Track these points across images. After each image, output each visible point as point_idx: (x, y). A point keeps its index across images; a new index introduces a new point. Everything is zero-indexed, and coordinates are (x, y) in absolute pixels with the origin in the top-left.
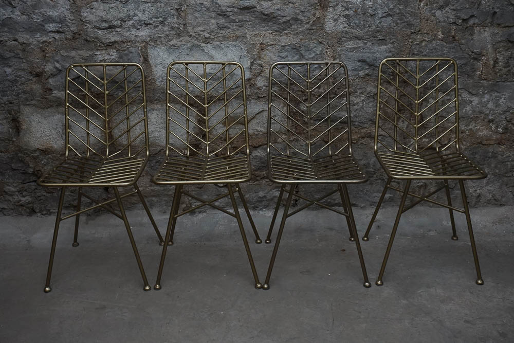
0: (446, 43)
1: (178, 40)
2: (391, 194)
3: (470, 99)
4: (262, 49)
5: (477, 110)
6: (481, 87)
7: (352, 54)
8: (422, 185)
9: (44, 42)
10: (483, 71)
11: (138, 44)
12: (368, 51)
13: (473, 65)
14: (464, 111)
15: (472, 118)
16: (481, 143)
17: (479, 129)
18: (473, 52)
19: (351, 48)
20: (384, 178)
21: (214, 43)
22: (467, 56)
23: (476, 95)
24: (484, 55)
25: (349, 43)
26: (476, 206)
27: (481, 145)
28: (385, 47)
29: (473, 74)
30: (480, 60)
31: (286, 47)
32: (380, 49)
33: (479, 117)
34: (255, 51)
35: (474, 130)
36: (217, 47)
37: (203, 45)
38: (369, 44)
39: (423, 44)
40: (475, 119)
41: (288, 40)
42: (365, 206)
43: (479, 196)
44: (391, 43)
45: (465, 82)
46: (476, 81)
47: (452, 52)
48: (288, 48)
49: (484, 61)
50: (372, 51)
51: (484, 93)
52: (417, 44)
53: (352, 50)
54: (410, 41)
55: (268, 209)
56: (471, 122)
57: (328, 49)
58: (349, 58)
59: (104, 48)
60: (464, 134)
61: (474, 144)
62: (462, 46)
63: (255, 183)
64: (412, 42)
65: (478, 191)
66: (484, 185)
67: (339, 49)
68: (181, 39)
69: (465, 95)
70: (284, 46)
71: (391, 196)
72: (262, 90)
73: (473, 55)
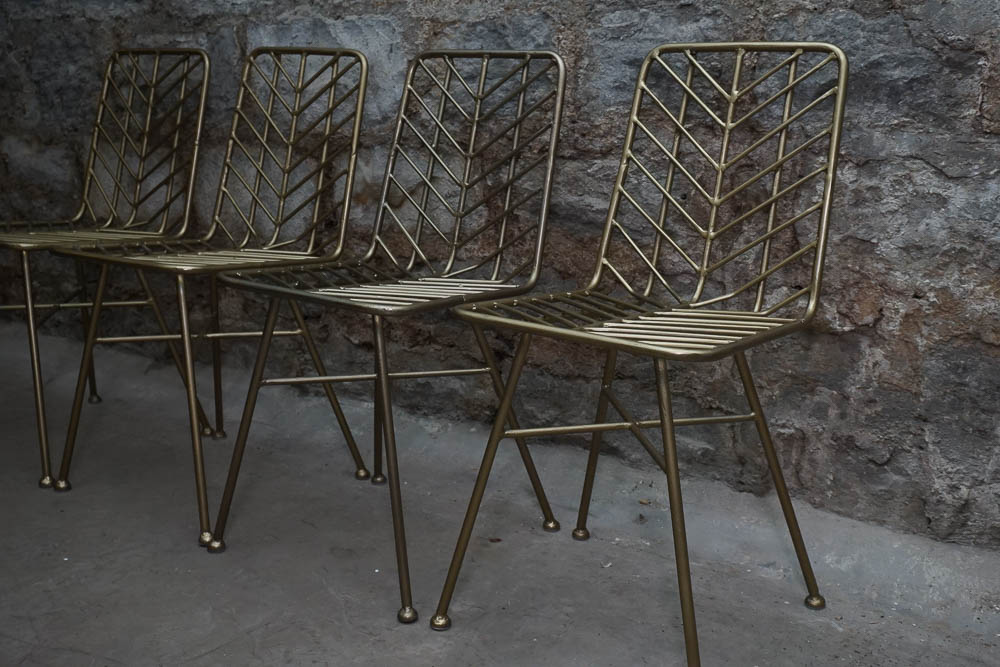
0: (864, 15)
1: (292, 12)
2: (709, 443)
3: (940, 191)
4: (435, 34)
5: (963, 227)
6: (977, 157)
7: (616, 45)
8: (791, 435)
9: (118, 18)
10: (985, 106)
11: (233, 21)
12: (651, 36)
13: (951, 84)
14: (922, 227)
15: (945, 254)
16: (976, 337)
17: (972, 292)
18: (944, 43)
19: (613, 30)
20: (696, 395)
21: (348, 18)
22: (927, 55)
23: (959, 179)
24: (983, 54)
25: (611, 16)
26: (952, 538)
27: (978, 345)
28: (694, 26)
29: (953, 114)
30: (971, 70)
31: (479, 28)
32: (682, 31)
33: (971, 254)
34: (421, 37)
35: (957, 292)
36: (352, 27)
37: (330, 21)
38: (653, 17)
39: (801, 19)
40: (959, 257)
41: (481, 10)
42: (640, 460)
43: (966, 506)
44: (708, 15)
45: (924, 138)
46: (963, 138)
47: (880, 42)
48: (482, 31)
49: (986, 73)
50: (660, 36)
51: (985, 177)
52: (780, 18)
53: (617, 35)
54: (761, 9)
55: (439, 418)
56: (946, 265)
57: (561, 31)
58: (610, 57)
59: (192, 30)
60: (921, 301)
61: (957, 337)
62: (911, 24)
63: (414, 349)
64: (765, 13)
65: (964, 491)
66: (986, 477)
67: (589, 32)
68: (297, 8)
69: (926, 180)
70: (474, 25)
71: (708, 446)
72: (430, 128)
73: (947, 54)
